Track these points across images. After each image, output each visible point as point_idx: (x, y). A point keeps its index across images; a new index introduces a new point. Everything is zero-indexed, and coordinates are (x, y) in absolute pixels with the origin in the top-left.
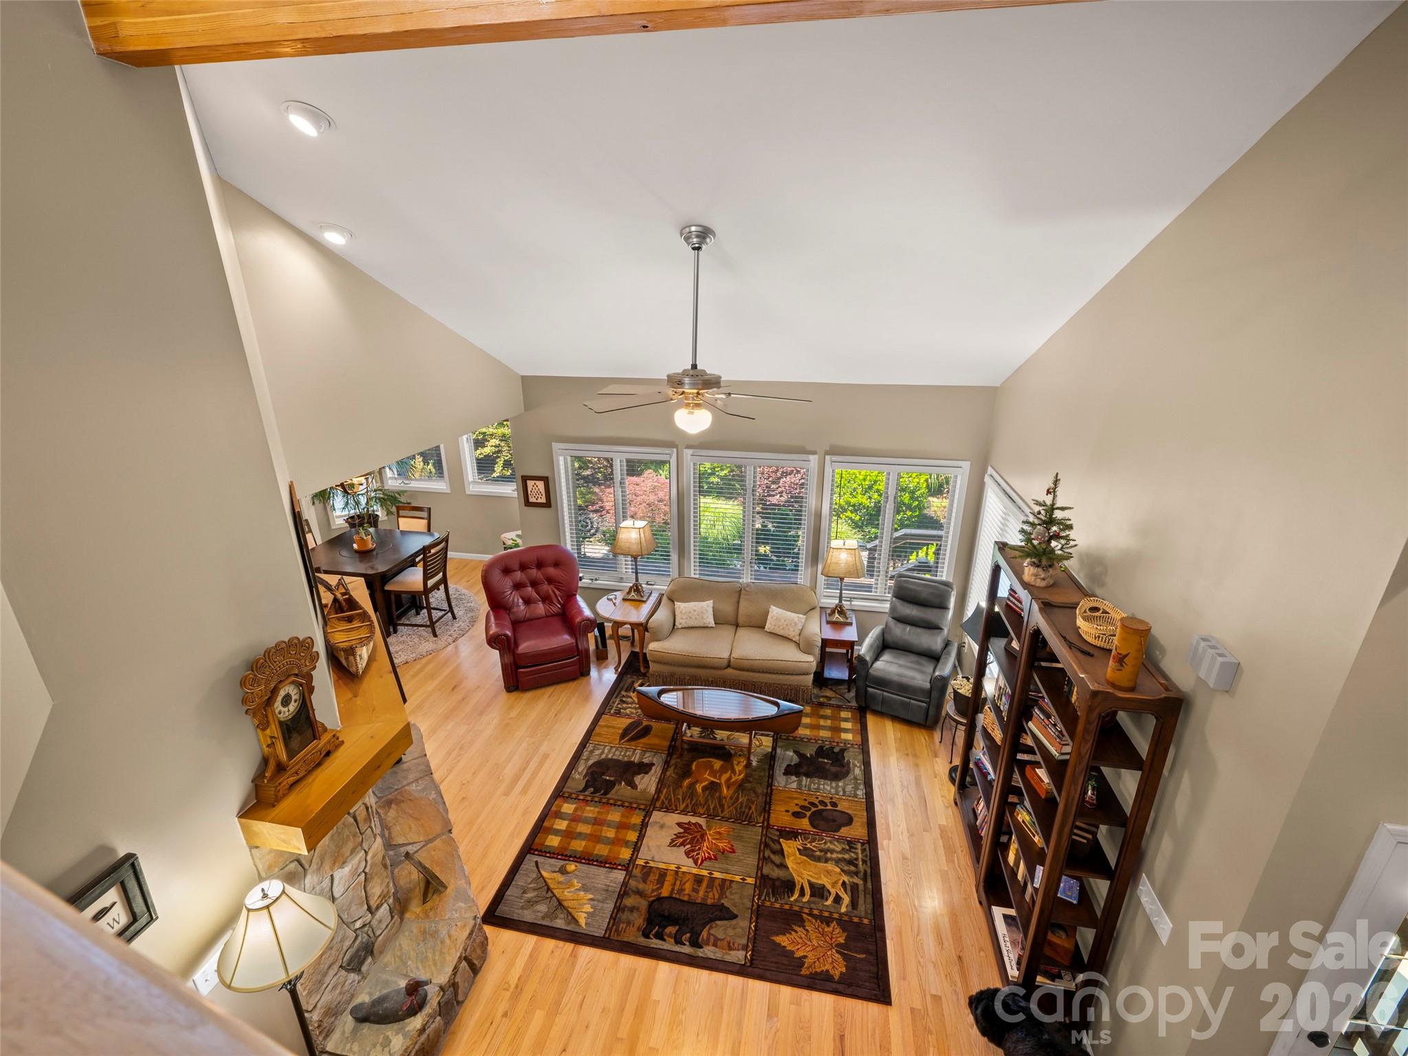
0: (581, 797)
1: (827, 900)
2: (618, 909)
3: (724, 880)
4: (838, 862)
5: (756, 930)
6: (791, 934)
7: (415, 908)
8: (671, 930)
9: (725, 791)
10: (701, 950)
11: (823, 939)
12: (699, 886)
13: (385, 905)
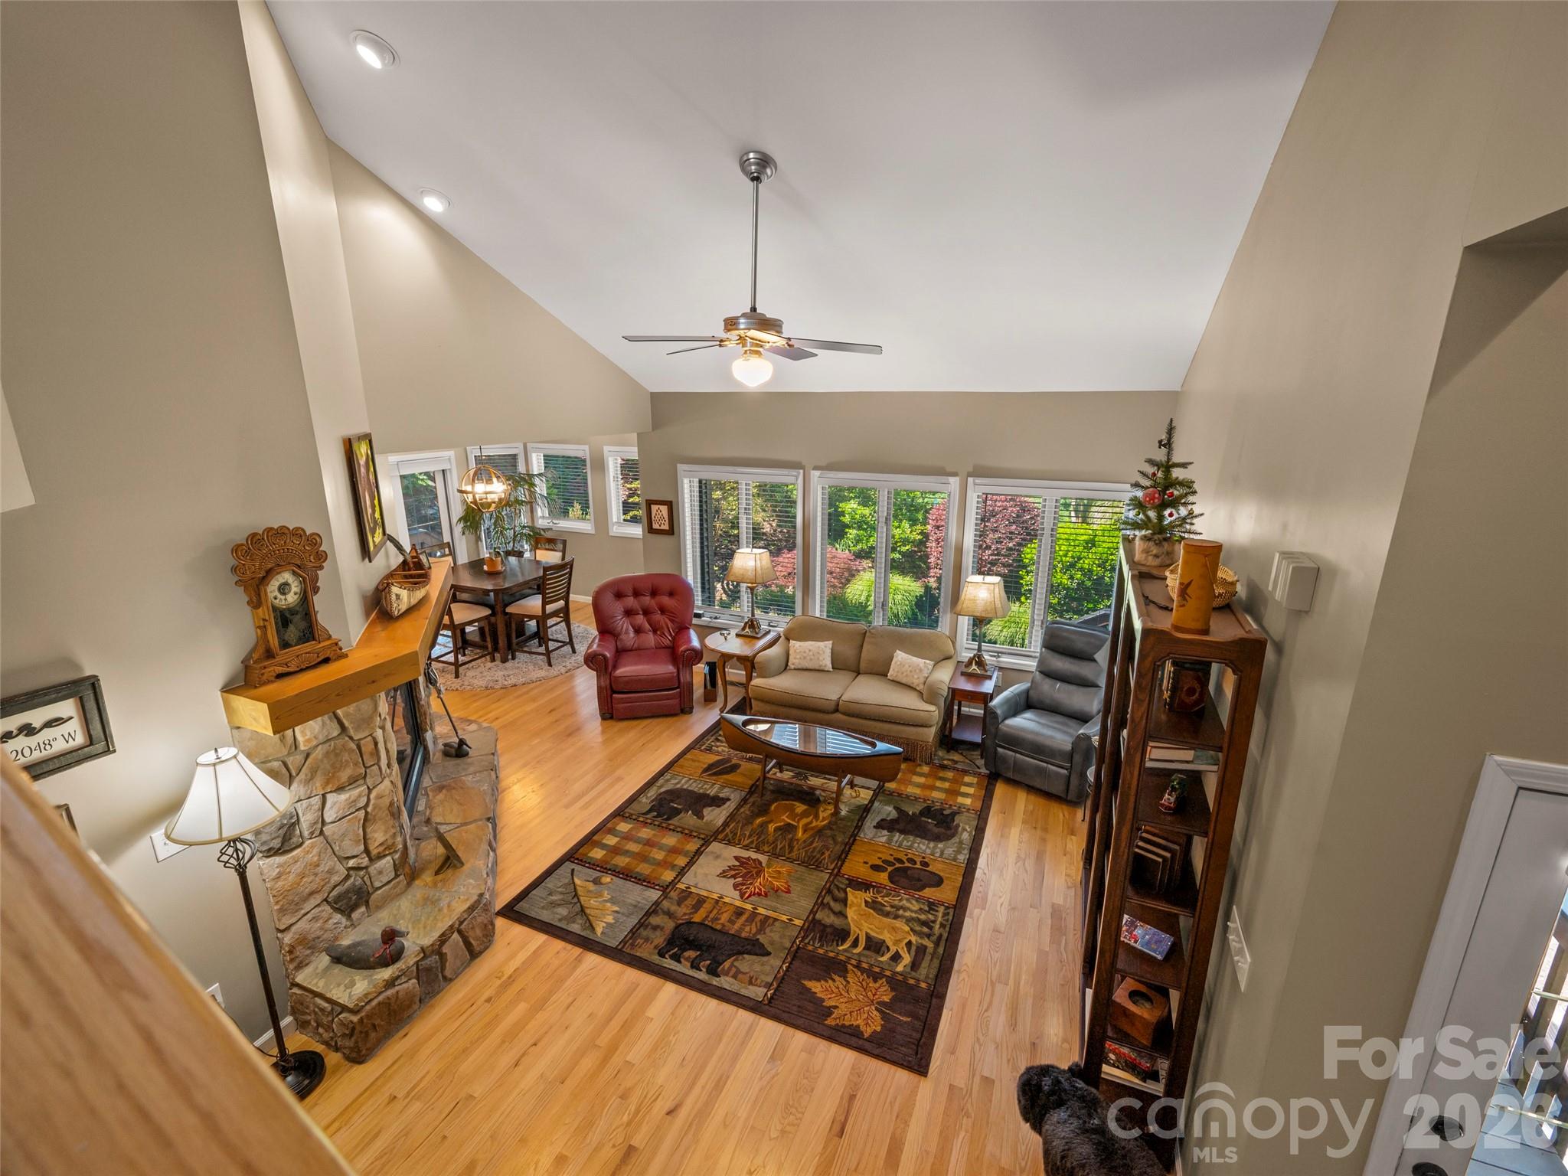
0: (641, 819)
1: (883, 955)
2: (641, 924)
3: (767, 917)
4: (909, 920)
5: (787, 970)
6: (827, 981)
7: (427, 877)
8: (692, 954)
9: (800, 835)
10: (718, 979)
11: (864, 993)
12: (737, 918)
13: (389, 858)
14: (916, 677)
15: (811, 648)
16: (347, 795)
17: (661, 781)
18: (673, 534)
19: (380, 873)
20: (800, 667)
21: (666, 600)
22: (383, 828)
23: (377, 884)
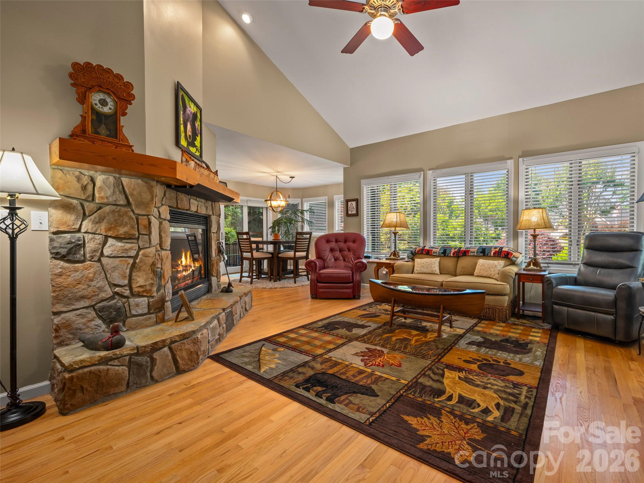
0: (315, 330)
1: (474, 408)
2: (292, 370)
3: (381, 377)
4: (496, 391)
5: (387, 409)
6: (422, 418)
7: (171, 322)
8: (319, 389)
9: (413, 343)
10: (333, 405)
11: (456, 431)
12: (359, 375)
13: (146, 299)
14: (492, 270)
15: (427, 261)
16: (122, 244)
17: (332, 318)
18: (358, 215)
19: (137, 305)
20: (420, 272)
21: (351, 244)
22: (145, 277)
23: (134, 312)
